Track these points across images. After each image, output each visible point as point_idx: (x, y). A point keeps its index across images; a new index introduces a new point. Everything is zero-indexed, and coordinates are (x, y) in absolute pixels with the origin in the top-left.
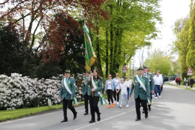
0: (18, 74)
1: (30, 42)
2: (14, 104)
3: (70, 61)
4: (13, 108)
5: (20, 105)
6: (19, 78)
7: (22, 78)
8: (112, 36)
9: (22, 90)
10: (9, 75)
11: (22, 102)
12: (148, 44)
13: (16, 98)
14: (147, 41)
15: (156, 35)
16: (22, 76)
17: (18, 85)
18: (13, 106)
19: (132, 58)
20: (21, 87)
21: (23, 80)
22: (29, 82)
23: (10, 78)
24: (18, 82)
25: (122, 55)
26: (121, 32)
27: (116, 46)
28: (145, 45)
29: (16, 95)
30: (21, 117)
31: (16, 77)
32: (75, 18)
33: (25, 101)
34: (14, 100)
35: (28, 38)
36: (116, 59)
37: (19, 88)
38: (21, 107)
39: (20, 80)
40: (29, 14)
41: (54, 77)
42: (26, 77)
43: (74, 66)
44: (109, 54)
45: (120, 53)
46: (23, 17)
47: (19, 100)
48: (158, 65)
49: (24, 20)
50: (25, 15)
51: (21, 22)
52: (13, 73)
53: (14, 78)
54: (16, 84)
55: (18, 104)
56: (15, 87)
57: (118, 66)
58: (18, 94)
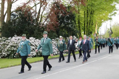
0: (33, 38)
1: (40, 19)
2: (31, 55)
3: (62, 30)
4: (31, 57)
5: (35, 55)
6: (34, 40)
7: (35, 40)
8: (88, 15)
9: (36, 47)
10: (28, 39)
11: (36, 53)
12: (111, 19)
13: (32, 51)
14: (110, 17)
15: (116, 13)
16: (35, 39)
17: (33, 44)
18: (31, 56)
19: (100, 28)
20: (35, 45)
21: (36, 41)
22: (39, 43)
23: (29, 40)
24: (33, 43)
25: (94, 26)
26: (93, 12)
27: (90, 21)
28: (108, 20)
29: (32, 50)
30: (36, 62)
31: (32, 40)
32: (66, 5)
33: (37, 53)
34: (31, 52)
35: (38, 17)
36: (90, 28)
37: (34, 46)
38: (35, 56)
39: (34, 41)
40: (39, 3)
41: (53, 40)
42: (37, 39)
43: (65, 33)
44: (86, 26)
45: (92, 25)
46: (36, 5)
47: (34, 52)
48: (116, 32)
49: (36, 7)
50: (36, 4)
51: (34, 8)
52: (30, 37)
53: (31, 40)
54: (32, 43)
55: (33, 54)
56: (32, 45)
57: (91, 33)
58: (33, 49)
